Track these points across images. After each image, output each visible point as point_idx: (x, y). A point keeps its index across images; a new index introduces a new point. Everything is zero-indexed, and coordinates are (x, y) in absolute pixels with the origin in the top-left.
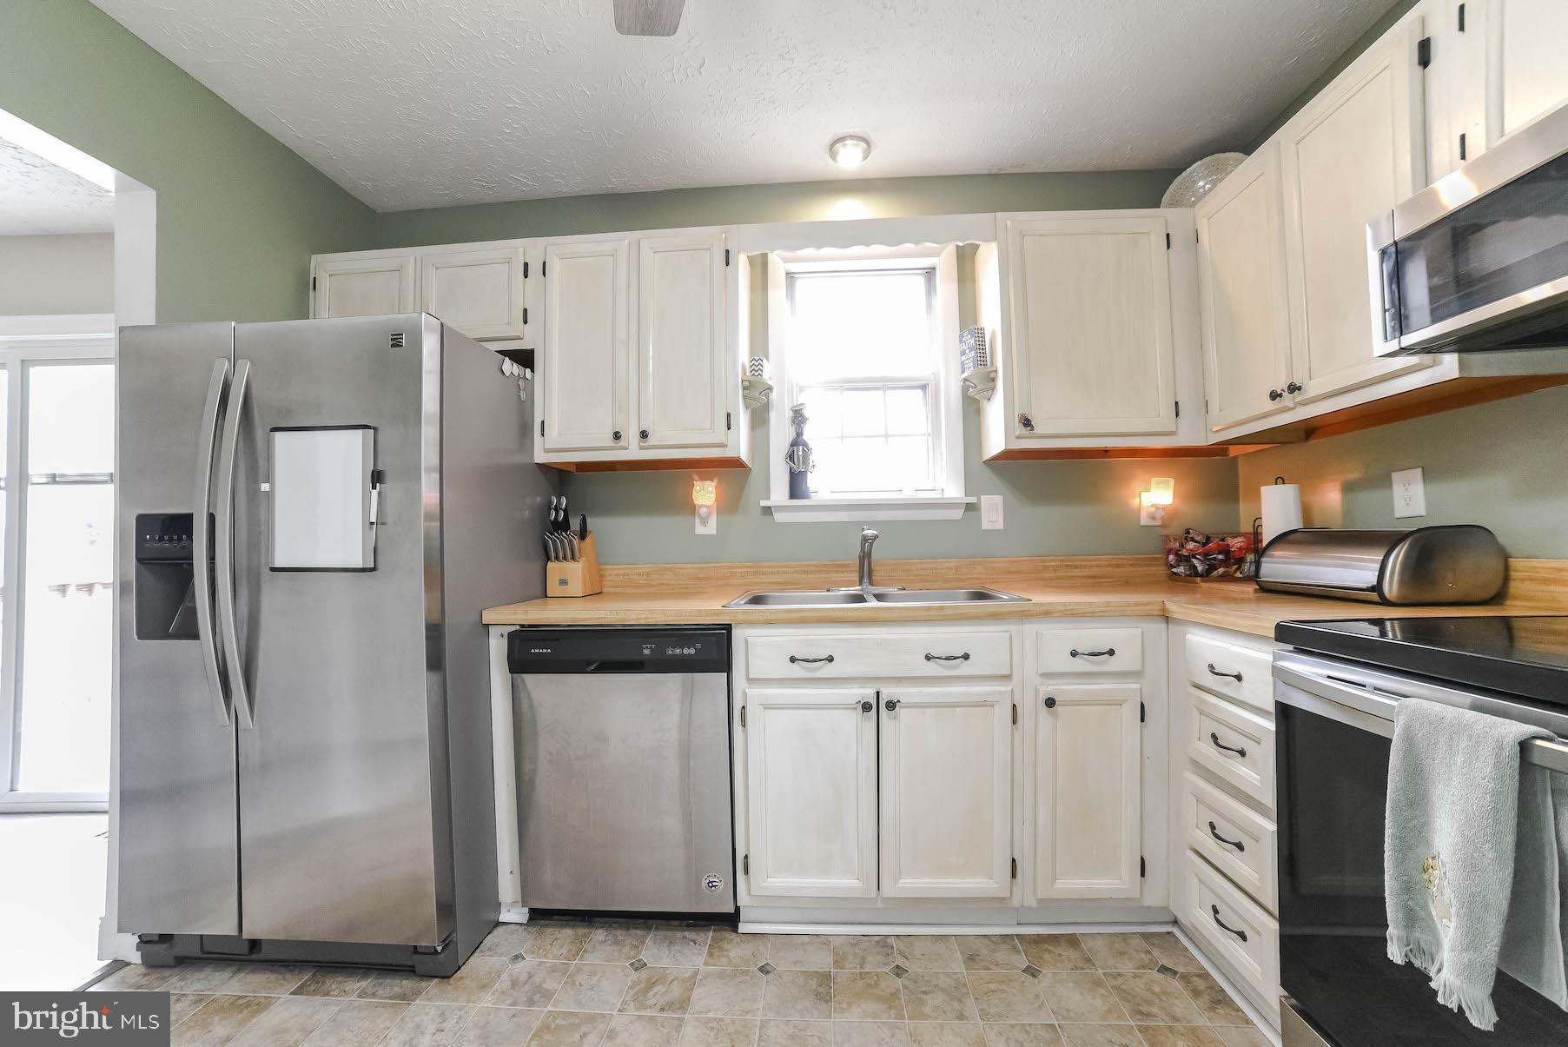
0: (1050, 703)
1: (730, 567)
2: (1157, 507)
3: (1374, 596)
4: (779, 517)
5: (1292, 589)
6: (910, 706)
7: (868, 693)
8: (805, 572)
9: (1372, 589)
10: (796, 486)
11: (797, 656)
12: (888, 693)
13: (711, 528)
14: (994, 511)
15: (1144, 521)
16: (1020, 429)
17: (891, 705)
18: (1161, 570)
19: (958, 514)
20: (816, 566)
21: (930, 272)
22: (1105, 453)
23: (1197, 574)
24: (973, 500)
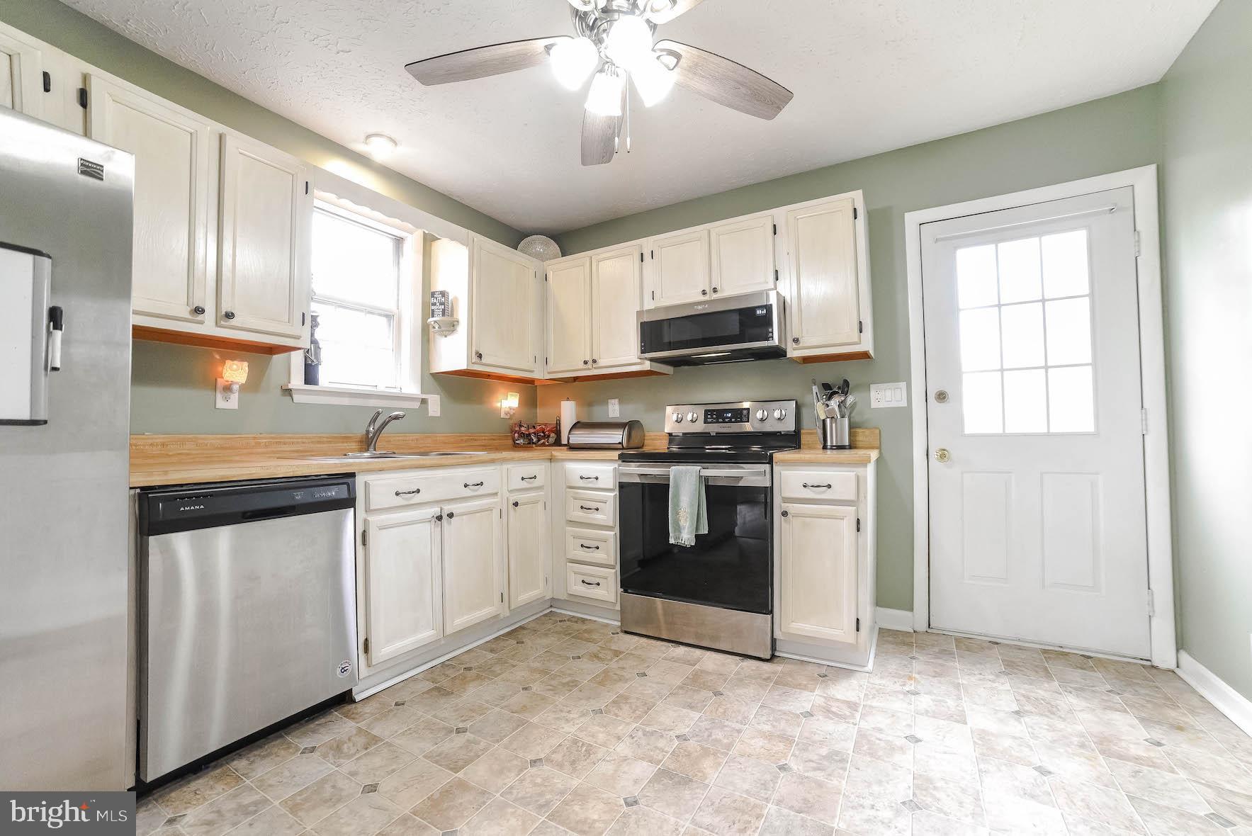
0: (516, 504)
1: (255, 438)
2: (510, 408)
3: (620, 446)
4: (297, 398)
5: (585, 446)
6: (462, 514)
7: (435, 510)
8: (319, 442)
9: (620, 443)
10: (310, 376)
11: (400, 491)
12: (448, 508)
13: (233, 402)
14: (435, 405)
15: (503, 415)
16: (475, 359)
17: (451, 515)
18: (510, 442)
19: (417, 405)
20: (327, 438)
21: (399, 241)
22: (488, 376)
23: (533, 443)
24: (424, 396)
